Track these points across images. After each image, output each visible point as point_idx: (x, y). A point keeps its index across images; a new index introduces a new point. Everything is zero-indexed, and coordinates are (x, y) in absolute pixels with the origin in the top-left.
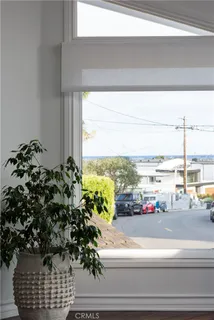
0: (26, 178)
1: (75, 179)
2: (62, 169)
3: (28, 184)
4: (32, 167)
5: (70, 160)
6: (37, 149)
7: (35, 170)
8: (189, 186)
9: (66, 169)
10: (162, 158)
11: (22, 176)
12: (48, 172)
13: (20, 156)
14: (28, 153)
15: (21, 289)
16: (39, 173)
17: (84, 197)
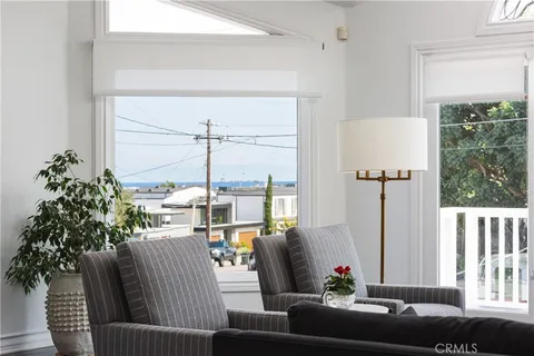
0: (60, 193)
1: (113, 193)
2: (99, 182)
3: (61, 199)
4: (67, 180)
5: (107, 173)
6: (73, 161)
7: (69, 184)
8: (214, 229)
9: (103, 182)
10: (171, 187)
11: (55, 189)
12: (85, 186)
13: (54, 168)
14: (62, 164)
15: (58, 311)
16: (75, 186)
17: (127, 213)
